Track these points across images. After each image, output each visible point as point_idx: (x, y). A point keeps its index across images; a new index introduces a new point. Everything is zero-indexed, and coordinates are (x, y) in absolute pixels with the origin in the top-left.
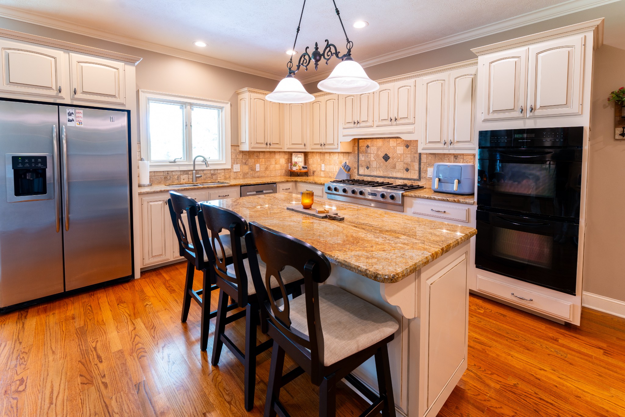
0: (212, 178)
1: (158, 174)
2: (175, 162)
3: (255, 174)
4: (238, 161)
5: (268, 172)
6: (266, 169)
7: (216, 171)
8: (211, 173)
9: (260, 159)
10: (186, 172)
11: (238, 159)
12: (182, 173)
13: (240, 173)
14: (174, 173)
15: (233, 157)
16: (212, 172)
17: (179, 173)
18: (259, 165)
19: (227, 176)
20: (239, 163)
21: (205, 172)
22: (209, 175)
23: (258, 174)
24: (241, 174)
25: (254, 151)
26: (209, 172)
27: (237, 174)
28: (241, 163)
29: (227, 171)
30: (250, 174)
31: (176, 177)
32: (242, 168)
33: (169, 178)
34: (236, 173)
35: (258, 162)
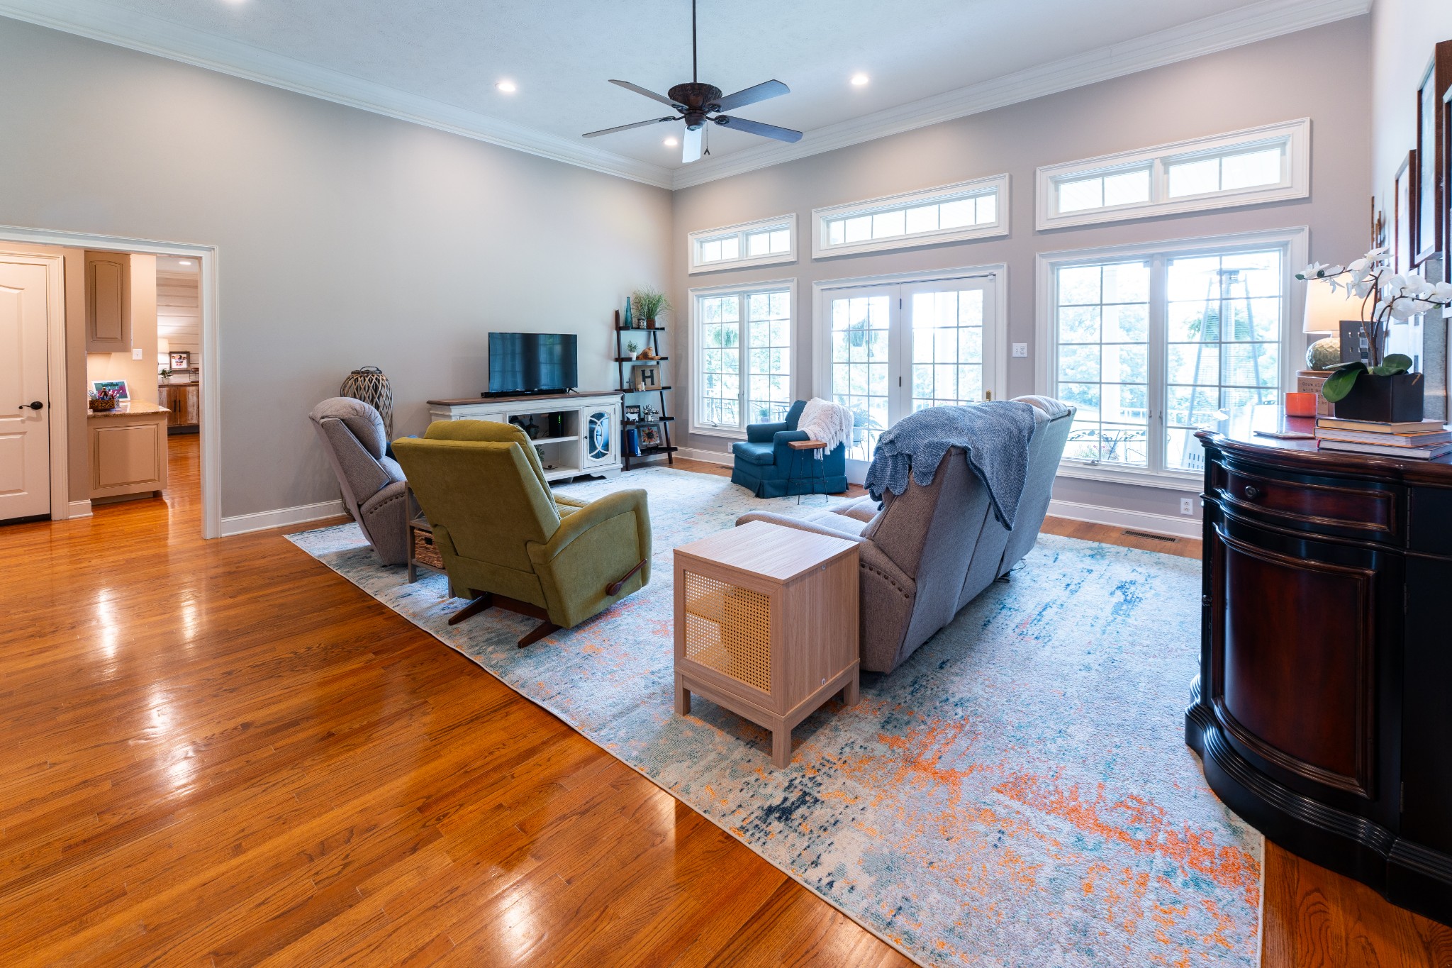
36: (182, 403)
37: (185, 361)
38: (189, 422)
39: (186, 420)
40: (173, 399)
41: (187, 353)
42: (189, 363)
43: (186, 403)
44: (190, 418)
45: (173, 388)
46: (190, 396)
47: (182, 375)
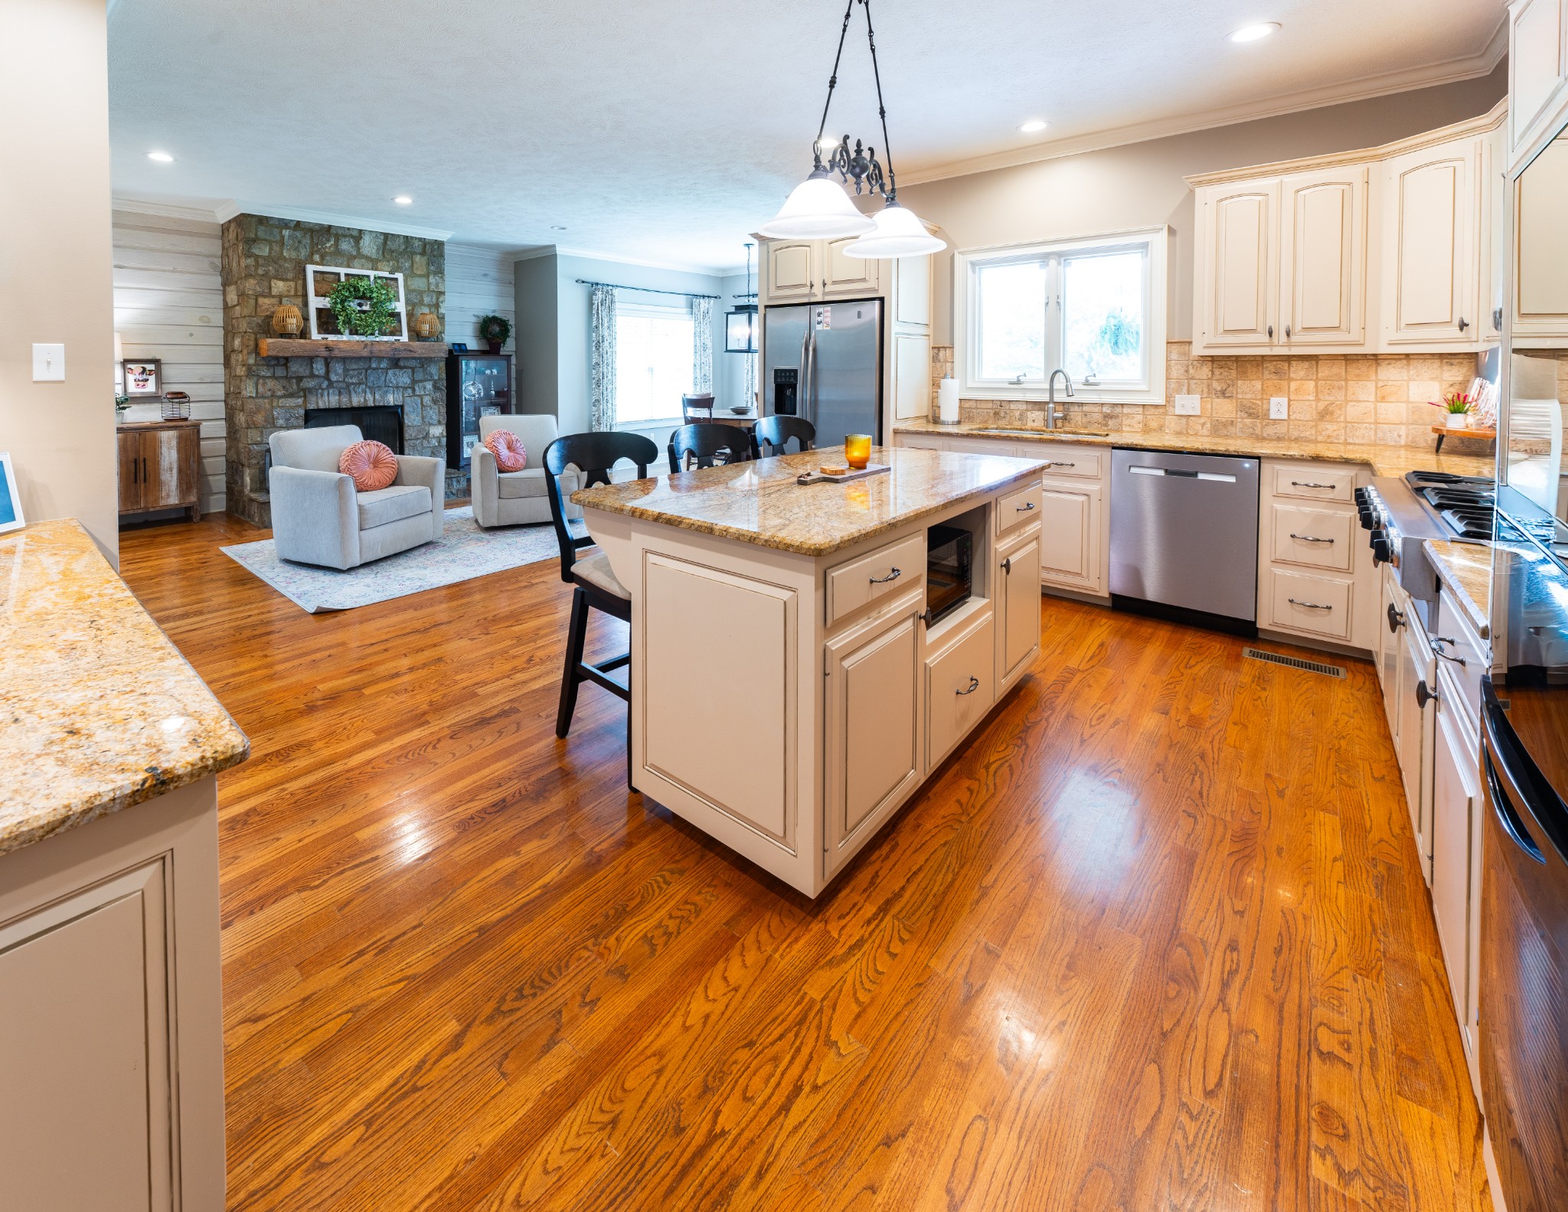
0: (1106, 425)
1: (983, 405)
2: (1018, 382)
3: (1263, 427)
4: (1193, 386)
5: (1330, 428)
6: (1324, 415)
7: (1118, 410)
8: (1102, 413)
9: (1290, 379)
10: (1039, 405)
11: (1192, 378)
12: (1030, 407)
13: (1202, 420)
14: (1012, 406)
15: (1174, 374)
16: (1106, 409)
17: (1024, 407)
18: (1284, 401)
19: (1154, 424)
20: (1199, 390)
21: (1085, 408)
22: (1098, 417)
23: (1282, 429)
24: (1203, 425)
25: (1263, 356)
26: (1097, 409)
27: (1187, 424)
28: (1205, 390)
29: (1152, 411)
30: (1239, 425)
31: (1017, 414)
32: (1209, 406)
33: (1002, 414)
34: (1184, 420)
35: (1279, 391)
36: (149, 464)
37: (152, 378)
38: (163, 503)
39: (157, 500)
40: (132, 456)
41: (156, 362)
42: (159, 382)
43: (157, 463)
44: (164, 494)
45: (130, 435)
46: (164, 450)
47: (147, 406)
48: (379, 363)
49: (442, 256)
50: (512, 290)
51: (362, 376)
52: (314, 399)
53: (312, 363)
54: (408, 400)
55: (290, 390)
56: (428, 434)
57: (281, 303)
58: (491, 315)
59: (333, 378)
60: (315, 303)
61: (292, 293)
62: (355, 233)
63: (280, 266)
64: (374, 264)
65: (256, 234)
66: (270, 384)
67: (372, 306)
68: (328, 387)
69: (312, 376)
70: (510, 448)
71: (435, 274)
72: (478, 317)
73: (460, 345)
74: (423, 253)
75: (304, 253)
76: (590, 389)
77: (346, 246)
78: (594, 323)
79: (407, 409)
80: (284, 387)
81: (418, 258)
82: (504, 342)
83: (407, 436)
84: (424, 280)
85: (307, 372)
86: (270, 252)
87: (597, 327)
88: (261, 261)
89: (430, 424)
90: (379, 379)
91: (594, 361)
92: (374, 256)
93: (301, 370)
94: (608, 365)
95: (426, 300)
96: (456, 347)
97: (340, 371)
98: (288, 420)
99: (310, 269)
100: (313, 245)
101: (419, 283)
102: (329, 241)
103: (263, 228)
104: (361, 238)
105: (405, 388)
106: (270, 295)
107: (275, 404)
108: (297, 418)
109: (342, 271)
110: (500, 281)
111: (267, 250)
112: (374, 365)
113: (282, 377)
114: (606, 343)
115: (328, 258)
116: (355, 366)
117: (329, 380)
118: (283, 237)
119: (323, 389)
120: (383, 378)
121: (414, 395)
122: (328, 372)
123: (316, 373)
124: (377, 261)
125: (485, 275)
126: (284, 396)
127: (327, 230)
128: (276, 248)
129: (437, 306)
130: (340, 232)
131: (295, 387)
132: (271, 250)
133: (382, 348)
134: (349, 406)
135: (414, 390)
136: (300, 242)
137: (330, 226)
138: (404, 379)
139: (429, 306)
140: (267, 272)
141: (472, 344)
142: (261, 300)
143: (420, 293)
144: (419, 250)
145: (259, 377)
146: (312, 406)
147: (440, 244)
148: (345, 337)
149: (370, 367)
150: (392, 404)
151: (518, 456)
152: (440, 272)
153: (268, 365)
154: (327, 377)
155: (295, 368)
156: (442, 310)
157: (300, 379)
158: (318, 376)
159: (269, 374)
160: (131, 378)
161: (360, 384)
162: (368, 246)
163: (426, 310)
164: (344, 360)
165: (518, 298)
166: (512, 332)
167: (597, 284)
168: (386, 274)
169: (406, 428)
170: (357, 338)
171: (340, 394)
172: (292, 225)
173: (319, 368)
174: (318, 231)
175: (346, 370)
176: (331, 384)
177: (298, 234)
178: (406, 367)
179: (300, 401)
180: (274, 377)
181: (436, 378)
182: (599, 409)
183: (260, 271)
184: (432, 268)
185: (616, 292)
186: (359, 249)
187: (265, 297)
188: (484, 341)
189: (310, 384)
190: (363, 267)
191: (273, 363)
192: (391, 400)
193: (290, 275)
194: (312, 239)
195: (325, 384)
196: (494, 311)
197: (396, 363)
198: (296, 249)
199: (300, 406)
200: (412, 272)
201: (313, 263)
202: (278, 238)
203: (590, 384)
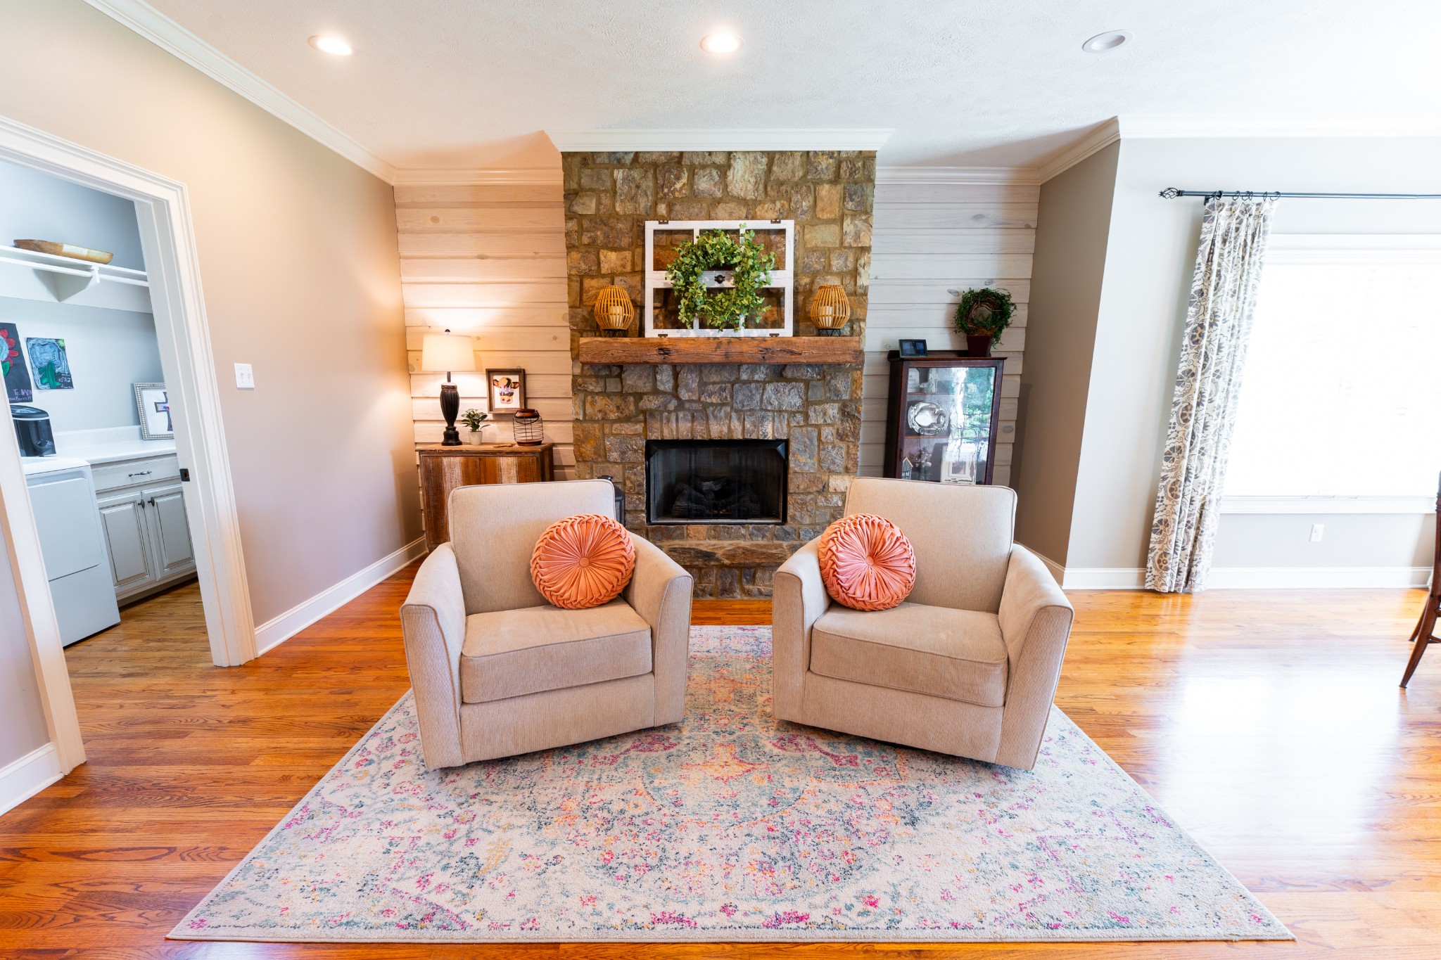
41: (522, 373)
42: (524, 397)
45: (471, 459)
48: (753, 372)
49: (870, 180)
50: (1029, 239)
51: (726, 394)
52: (657, 425)
53: (655, 373)
54: (797, 432)
55: (627, 412)
56: (825, 487)
57: (613, 283)
58: (978, 288)
59: (684, 395)
60: (656, 280)
61: (629, 268)
62: (720, 160)
63: (612, 228)
64: (750, 208)
65: (579, 184)
66: (601, 402)
67: (738, 279)
68: (677, 409)
69: (656, 392)
70: (876, 554)
71: (854, 215)
72: (957, 293)
73: (914, 343)
74: (836, 180)
75: (644, 203)
76: (1165, 425)
77: (705, 184)
78: (1197, 286)
79: (793, 446)
80: (618, 408)
81: (825, 190)
82: (997, 336)
83: (791, 488)
84: (835, 228)
85: (648, 387)
86: (598, 209)
87: (1201, 293)
88: (586, 224)
89: (831, 472)
90: (751, 397)
91: (1183, 367)
92: (750, 196)
93: (640, 383)
94: (1217, 374)
95: (837, 264)
96: (907, 346)
97: (694, 385)
98: (623, 453)
99: (651, 226)
100: (658, 188)
101: (824, 236)
102: (678, 178)
103: (588, 171)
104: (729, 166)
105: (793, 414)
106: (599, 274)
107: (607, 431)
108: (636, 451)
109: (696, 226)
110: (1006, 226)
111: (593, 205)
112: (744, 377)
113: (615, 394)
114: (1221, 328)
115: (678, 207)
116: (715, 378)
117: (678, 398)
118: (615, 182)
119: (670, 412)
120: (758, 397)
121: (807, 424)
122: (676, 387)
123: (661, 388)
124: (756, 202)
125: (978, 217)
126: (619, 420)
127: (677, 161)
128: (606, 200)
129: (855, 273)
130: (697, 161)
131: (632, 407)
132: (599, 203)
133: (745, 348)
134: (706, 437)
135: (807, 417)
136: (638, 187)
137: (681, 153)
138: (792, 398)
139: (841, 274)
140: (594, 241)
141: (939, 339)
142: (588, 283)
143: (826, 252)
144: (829, 175)
145: (586, 392)
146: (654, 436)
147: (867, 158)
148: (694, 333)
149: (738, 380)
150: (770, 437)
151: (887, 576)
152: (864, 211)
153: (597, 377)
154: (675, 393)
155: (633, 380)
156: (863, 281)
157: (639, 396)
158: (664, 393)
159: (598, 389)
160: (497, 391)
161: (723, 405)
162: (742, 179)
163: (834, 281)
164: (700, 367)
165: (1039, 256)
166: (1019, 316)
167: (1220, 194)
168: (766, 225)
169: (790, 476)
170: (710, 333)
171: (693, 419)
172: (628, 160)
173: (665, 380)
174: (664, 165)
175: (702, 384)
176: (681, 405)
177: (636, 174)
178: (795, 380)
179: (639, 427)
180: (604, 393)
181: (846, 397)
182: (1177, 468)
183: (586, 240)
184: (850, 205)
185: (1271, 208)
186: (726, 186)
187: (592, 277)
188: (963, 335)
189: (651, 403)
190: (731, 217)
191: (603, 373)
192: (769, 431)
193: (625, 241)
194: (656, 178)
195: (673, 405)
196: (991, 281)
197: (779, 373)
198: (633, 199)
199: (639, 435)
200: (815, 216)
201: (656, 217)
202: (609, 184)
203: (1166, 414)
